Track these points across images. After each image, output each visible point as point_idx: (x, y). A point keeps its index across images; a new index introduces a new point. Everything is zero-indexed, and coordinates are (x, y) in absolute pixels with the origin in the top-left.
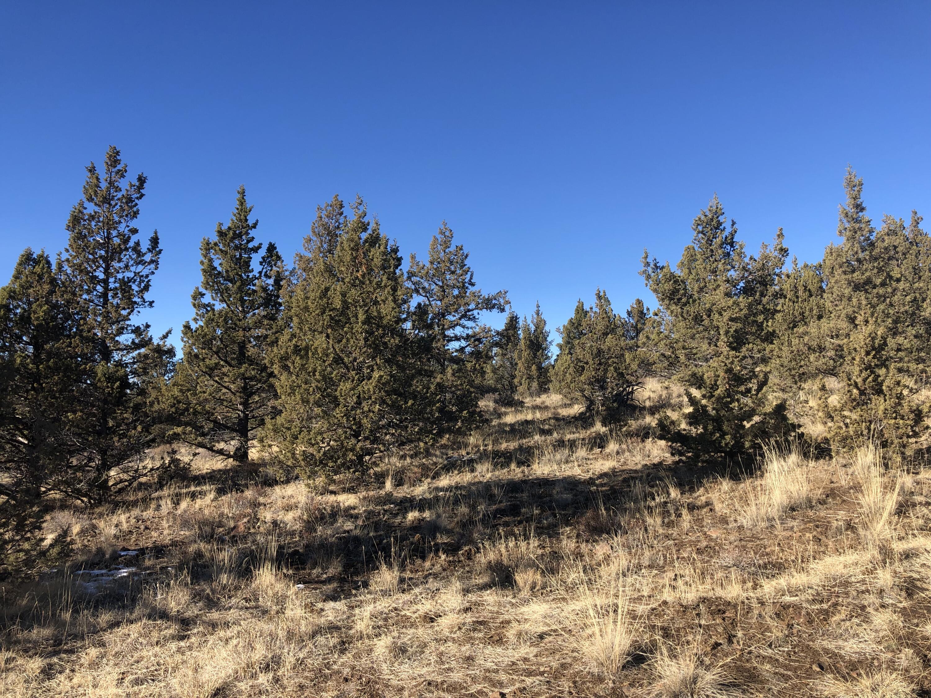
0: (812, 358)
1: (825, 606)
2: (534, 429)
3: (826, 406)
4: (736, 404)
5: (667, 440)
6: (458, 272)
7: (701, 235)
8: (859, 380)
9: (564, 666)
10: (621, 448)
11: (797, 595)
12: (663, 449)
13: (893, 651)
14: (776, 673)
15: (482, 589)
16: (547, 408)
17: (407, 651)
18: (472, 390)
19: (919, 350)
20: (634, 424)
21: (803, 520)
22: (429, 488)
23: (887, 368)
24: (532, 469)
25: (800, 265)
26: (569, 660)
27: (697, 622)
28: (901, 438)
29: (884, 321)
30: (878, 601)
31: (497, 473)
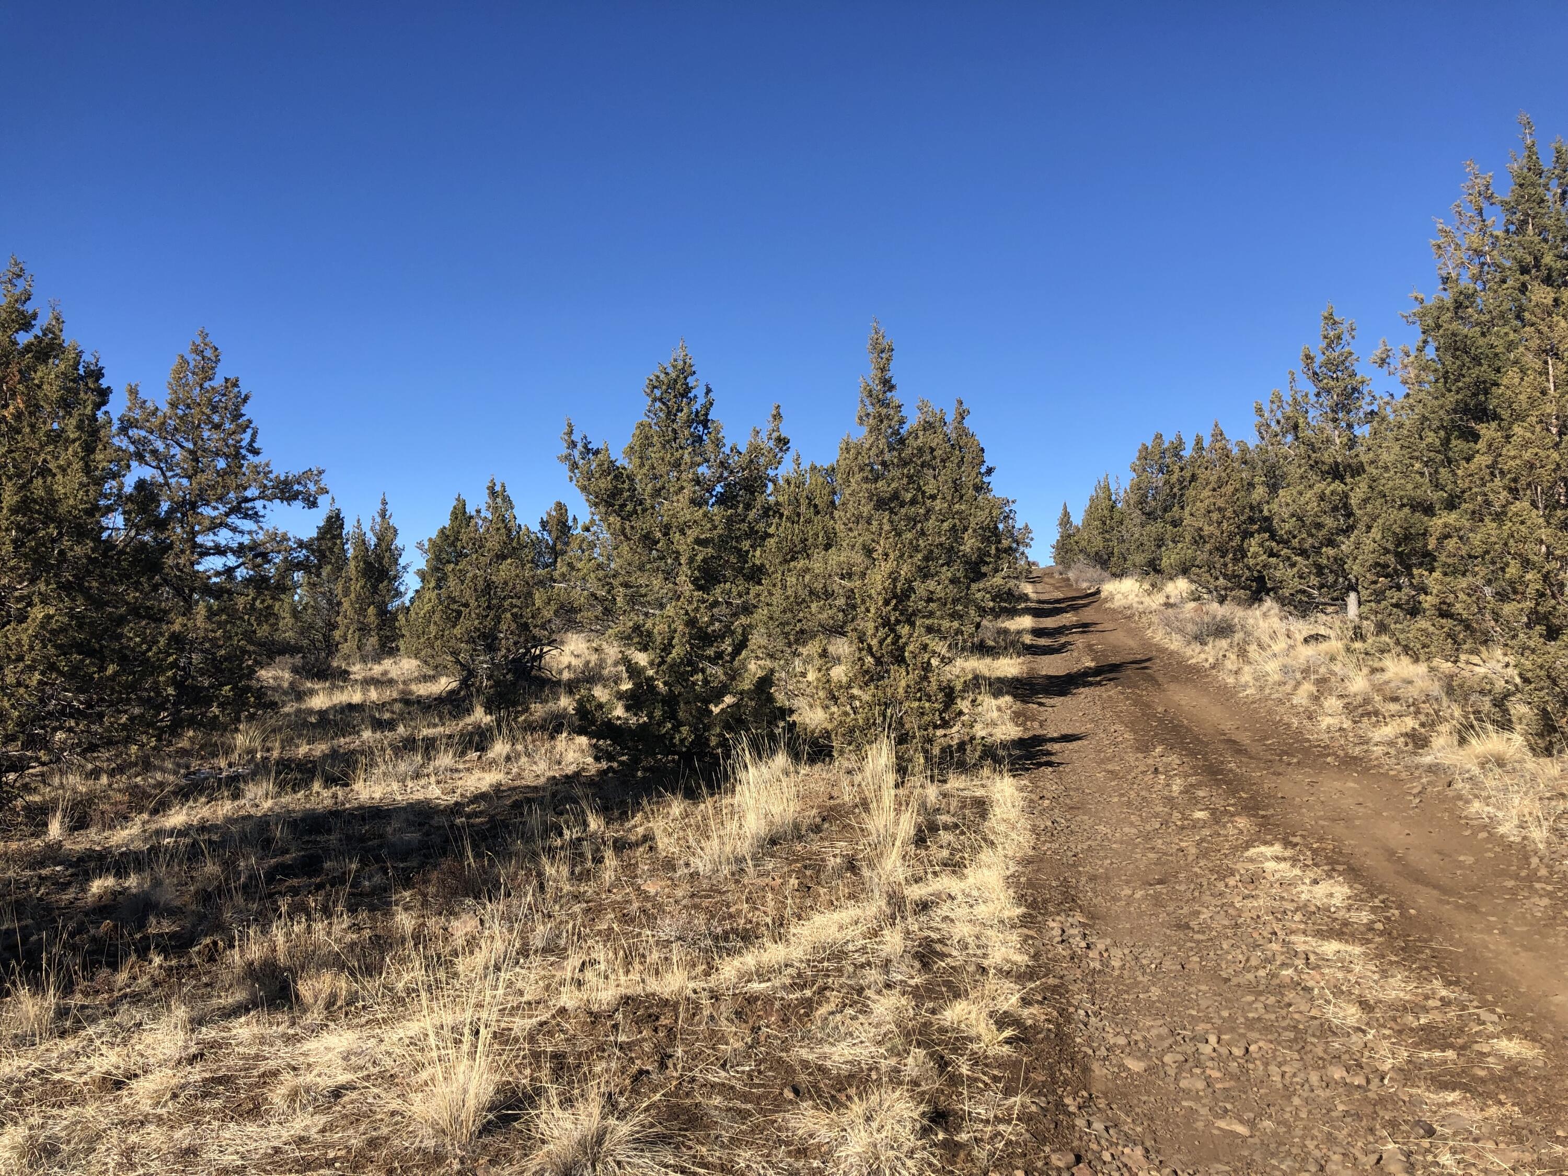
0: (814, 607)
1: (808, 993)
2: (363, 720)
3: (828, 681)
4: (700, 676)
5: (590, 735)
6: (227, 426)
7: (658, 404)
8: (874, 642)
9: (373, 1143)
10: (514, 750)
11: (769, 980)
12: (583, 751)
13: (899, 1055)
14: (729, 1109)
15: (230, 1016)
16: (391, 682)
17: (58, 1151)
18: (251, 648)
19: (955, 601)
20: (538, 710)
21: (787, 859)
22: (145, 831)
23: (912, 624)
24: (352, 790)
25: (805, 465)
26: (385, 1131)
27: (612, 1038)
28: (926, 730)
29: (911, 557)
30: (881, 978)
31: (286, 799)
